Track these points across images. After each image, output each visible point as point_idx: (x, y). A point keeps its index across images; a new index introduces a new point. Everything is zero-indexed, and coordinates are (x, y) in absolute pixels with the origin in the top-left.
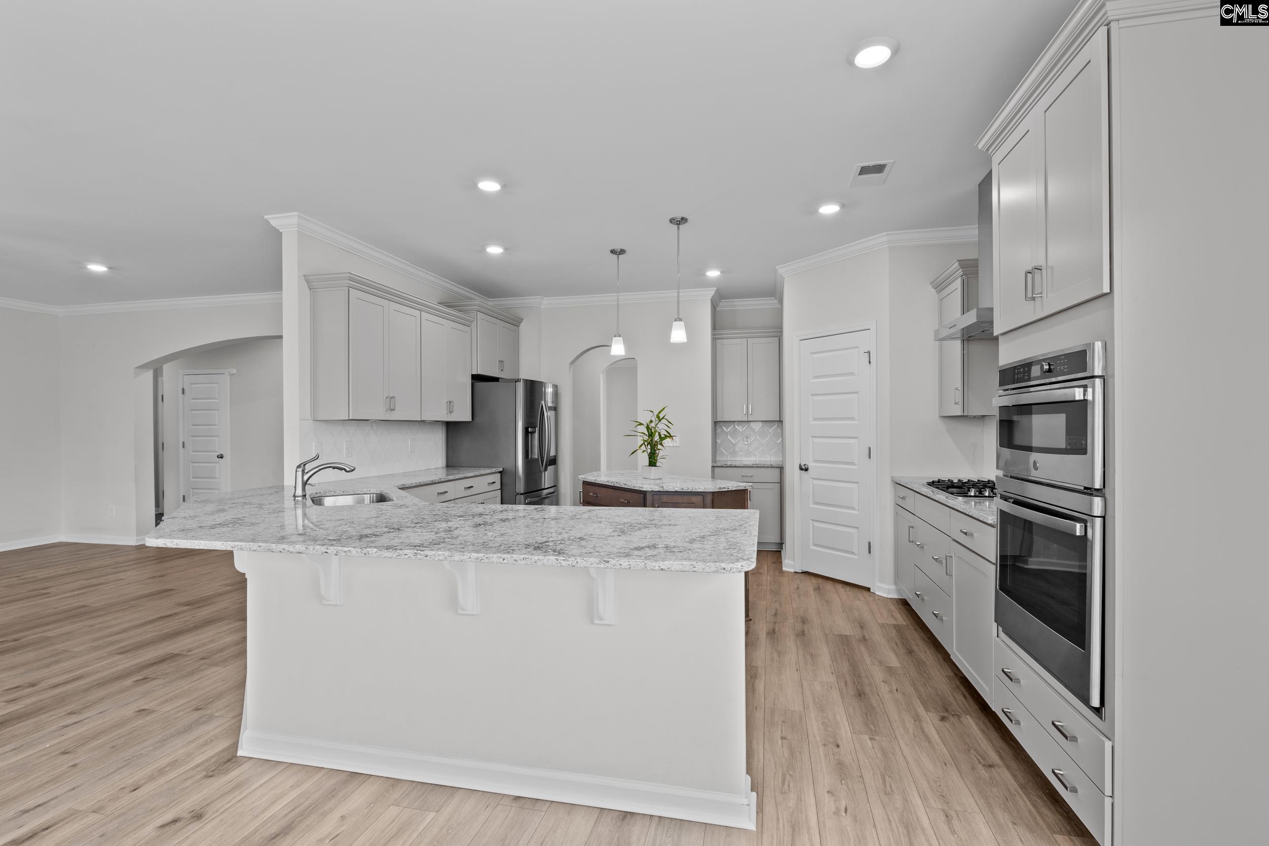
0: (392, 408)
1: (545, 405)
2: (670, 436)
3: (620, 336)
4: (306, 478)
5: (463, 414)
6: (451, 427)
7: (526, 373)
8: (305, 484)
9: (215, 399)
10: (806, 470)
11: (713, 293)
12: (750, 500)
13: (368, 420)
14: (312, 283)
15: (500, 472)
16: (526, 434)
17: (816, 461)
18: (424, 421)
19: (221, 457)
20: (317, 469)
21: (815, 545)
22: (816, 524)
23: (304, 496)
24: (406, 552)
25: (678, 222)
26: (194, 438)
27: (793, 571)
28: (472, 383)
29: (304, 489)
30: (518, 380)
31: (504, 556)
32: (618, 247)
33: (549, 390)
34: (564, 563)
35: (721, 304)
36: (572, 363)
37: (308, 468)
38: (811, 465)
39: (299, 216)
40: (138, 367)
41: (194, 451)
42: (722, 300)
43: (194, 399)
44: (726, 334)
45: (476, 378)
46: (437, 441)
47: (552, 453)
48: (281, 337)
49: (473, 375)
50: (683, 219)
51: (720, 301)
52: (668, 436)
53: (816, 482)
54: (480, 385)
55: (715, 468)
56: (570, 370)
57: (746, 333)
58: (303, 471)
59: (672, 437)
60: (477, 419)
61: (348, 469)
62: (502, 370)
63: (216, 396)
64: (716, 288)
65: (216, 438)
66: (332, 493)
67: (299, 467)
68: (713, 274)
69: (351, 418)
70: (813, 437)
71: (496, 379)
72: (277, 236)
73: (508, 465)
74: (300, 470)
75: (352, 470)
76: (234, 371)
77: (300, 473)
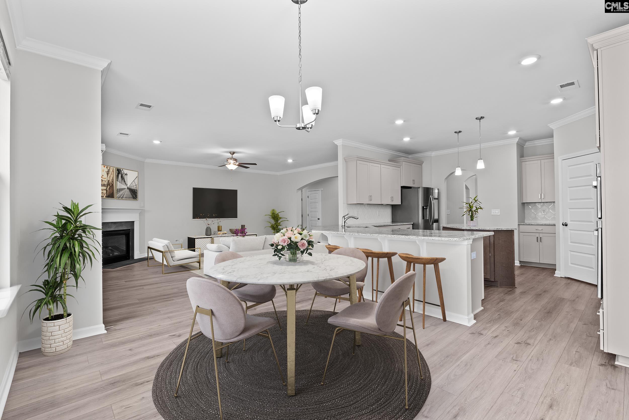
0: (371, 199)
1: (432, 197)
2: (481, 208)
3: (459, 167)
4: (345, 221)
5: (398, 201)
6: (394, 207)
7: (426, 184)
8: (345, 222)
9: (317, 199)
10: (566, 225)
11: (517, 140)
12: (541, 242)
13: (363, 204)
14: (346, 160)
15: (412, 224)
16: (423, 210)
17: (571, 221)
18: (383, 204)
19: (319, 219)
20: (348, 218)
21: (572, 264)
22: (572, 253)
23: (345, 226)
24: (368, 234)
25: (480, 119)
26: (311, 213)
27: (560, 276)
28: (401, 190)
29: (344, 224)
30: (419, 188)
31: (392, 235)
32: (458, 131)
33: (436, 191)
34: (407, 237)
35: (526, 144)
36: (446, 178)
37: (346, 217)
38: (569, 223)
39: (342, 140)
40: (298, 190)
41: (311, 217)
42: (527, 142)
43: (311, 199)
44: (529, 159)
45: (403, 188)
46: (389, 211)
47: (436, 217)
48: (338, 177)
49: (401, 186)
50: (481, 117)
51: (526, 143)
52: (480, 208)
53: (572, 231)
54: (404, 190)
55: (520, 225)
56: (445, 182)
57: (545, 157)
58: (344, 218)
59: (482, 208)
60: (403, 204)
61: (356, 218)
62: (414, 184)
63: (317, 198)
64: (519, 138)
65: (317, 213)
66: (352, 227)
67: (343, 217)
68: (512, 133)
69: (358, 203)
70: (569, 209)
71: (410, 188)
72: (336, 146)
73: (416, 222)
74: (343, 218)
75: (358, 219)
76: (323, 189)
77: (343, 219)
